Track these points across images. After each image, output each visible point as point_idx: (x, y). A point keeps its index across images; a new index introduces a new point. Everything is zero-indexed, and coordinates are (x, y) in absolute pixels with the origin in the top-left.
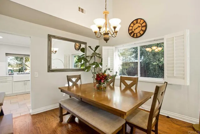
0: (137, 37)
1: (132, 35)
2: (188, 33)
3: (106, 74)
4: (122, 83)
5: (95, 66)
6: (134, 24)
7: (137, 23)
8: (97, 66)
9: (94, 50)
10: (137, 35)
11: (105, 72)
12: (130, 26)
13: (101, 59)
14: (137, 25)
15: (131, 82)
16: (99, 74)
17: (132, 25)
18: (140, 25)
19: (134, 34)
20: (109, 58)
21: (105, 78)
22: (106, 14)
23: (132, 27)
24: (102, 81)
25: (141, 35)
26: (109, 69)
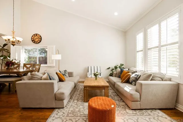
0: (36, 43)
1: (33, 42)
2: (54, 46)
3: (13, 61)
4: (25, 67)
5: (2, 58)
6: (35, 36)
7: (37, 36)
8: (5, 57)
9: (2, 46)
10: (36, 42)
11: (12, 60)
12: (32, 36)
13: (9, 53)
14: (36, 37)
15: (29, 66)
16: (8, 61)
17: (34, 36)
18: (38, 38)
19: (35, 41)
20: (16, 53)
21: (12, 64)
22: (13, 33)
23: (34, 37)
24: (11, 65)
25: (39, 43)
26: (15, 59)
